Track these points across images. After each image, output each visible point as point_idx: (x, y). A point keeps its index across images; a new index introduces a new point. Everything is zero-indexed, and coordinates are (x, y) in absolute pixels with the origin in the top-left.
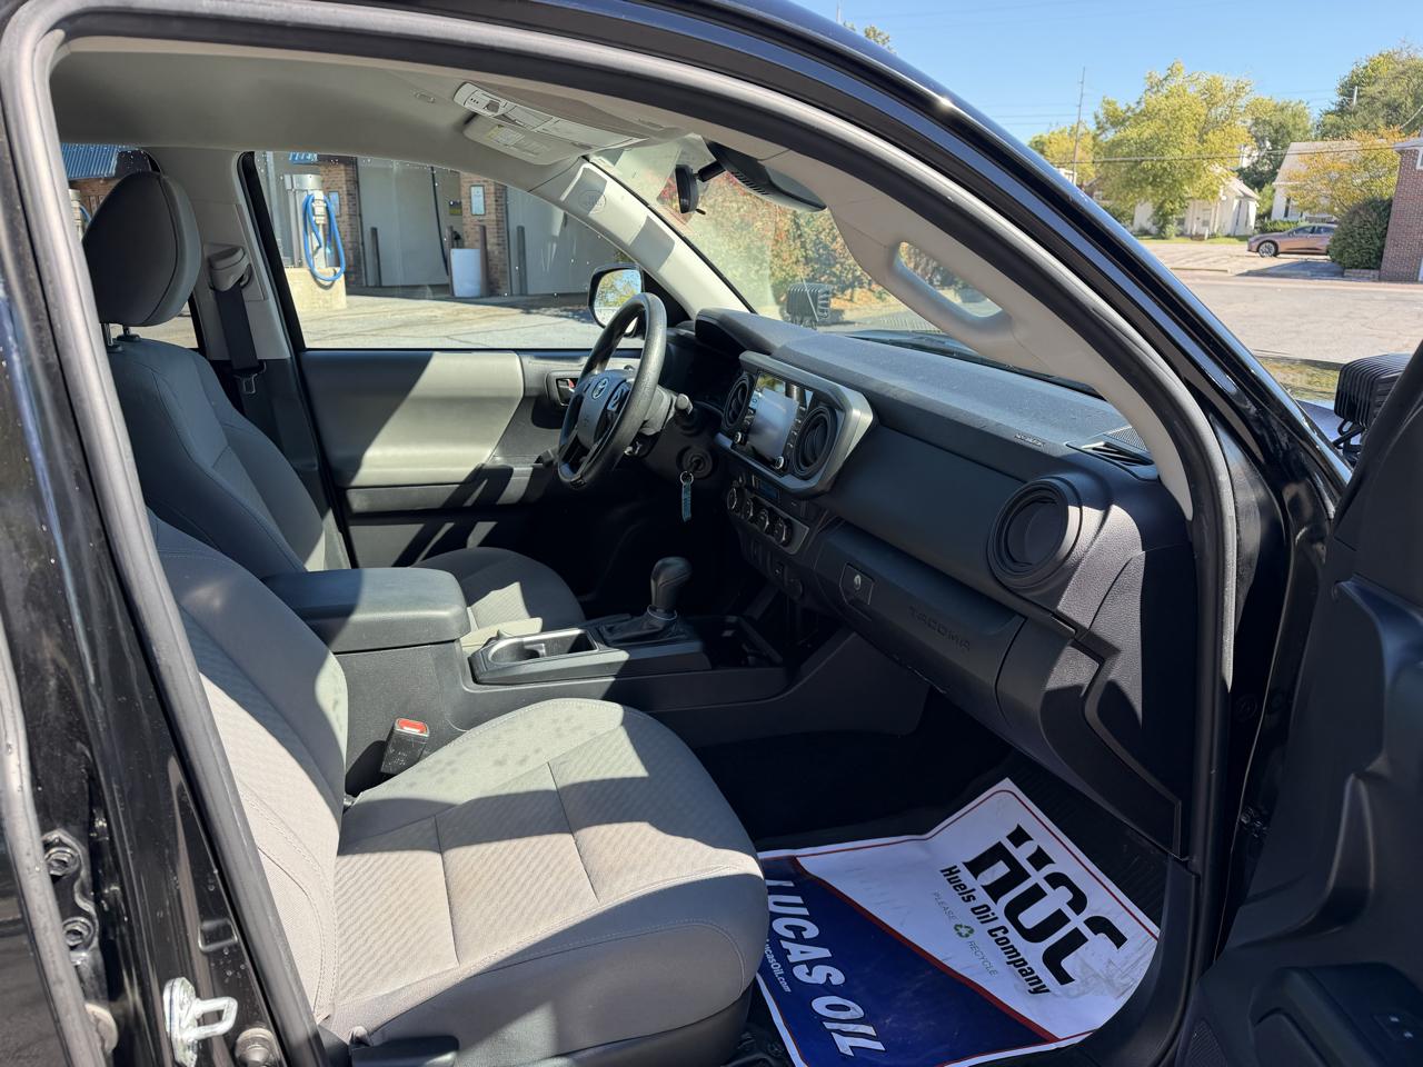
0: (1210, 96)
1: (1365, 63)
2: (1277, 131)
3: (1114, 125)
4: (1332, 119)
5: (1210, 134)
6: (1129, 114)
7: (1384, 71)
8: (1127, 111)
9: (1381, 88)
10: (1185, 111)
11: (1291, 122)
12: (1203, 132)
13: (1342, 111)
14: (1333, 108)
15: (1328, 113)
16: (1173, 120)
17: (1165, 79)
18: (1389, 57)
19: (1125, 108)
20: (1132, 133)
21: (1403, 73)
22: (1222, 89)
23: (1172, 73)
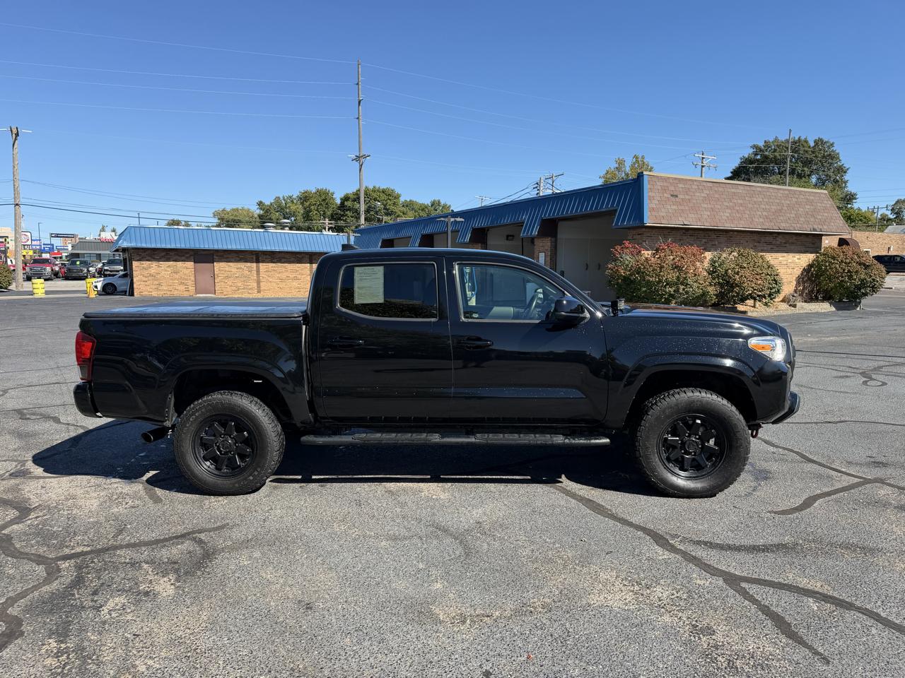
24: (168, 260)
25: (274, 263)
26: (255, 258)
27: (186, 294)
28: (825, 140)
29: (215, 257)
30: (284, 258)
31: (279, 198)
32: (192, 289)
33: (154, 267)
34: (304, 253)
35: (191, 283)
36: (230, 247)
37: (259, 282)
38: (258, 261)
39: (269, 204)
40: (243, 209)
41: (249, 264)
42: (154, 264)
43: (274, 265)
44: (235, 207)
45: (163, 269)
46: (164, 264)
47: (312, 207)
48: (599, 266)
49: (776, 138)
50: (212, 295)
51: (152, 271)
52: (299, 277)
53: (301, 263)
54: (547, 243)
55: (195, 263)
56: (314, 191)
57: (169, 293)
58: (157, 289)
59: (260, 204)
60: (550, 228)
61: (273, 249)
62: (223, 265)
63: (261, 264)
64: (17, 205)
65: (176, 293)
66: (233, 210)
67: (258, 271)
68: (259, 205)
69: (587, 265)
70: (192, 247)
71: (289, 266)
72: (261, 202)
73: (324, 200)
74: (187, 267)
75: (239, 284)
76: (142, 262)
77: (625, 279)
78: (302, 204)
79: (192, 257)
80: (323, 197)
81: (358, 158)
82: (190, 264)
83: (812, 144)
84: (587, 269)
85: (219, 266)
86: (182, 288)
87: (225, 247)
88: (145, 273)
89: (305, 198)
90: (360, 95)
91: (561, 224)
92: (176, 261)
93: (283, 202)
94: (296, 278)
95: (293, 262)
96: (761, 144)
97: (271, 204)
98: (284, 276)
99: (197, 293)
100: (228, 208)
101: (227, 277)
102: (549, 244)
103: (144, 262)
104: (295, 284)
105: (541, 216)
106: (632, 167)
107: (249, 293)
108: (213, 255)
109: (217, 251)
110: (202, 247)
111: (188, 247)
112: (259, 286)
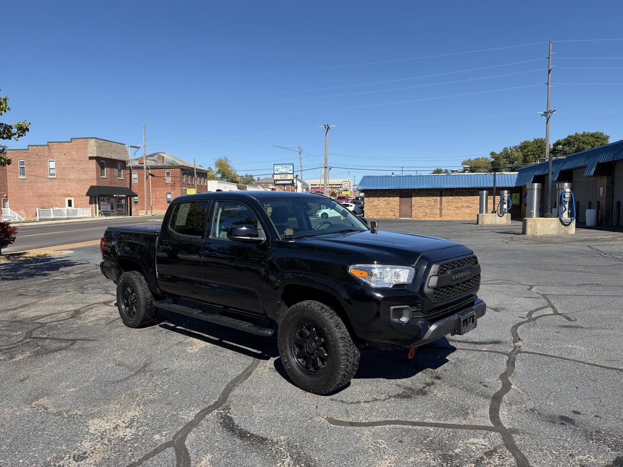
24: (384, 196)
25: (453, 196)
26: (439, 193)
27: (394, 218)
29: (413, 194)
30: (460, 192)
31: (507, 148)
32: (397, 214)
33: (376, 201)
34: (475, 188)
35: (397, 210)
36: (422, 187)
37: (441, 210)
38: (441, 196)
39: (499, 153)
40: (483, 158)
41: (435, 198)
42: (376, 199)
43: (453, 197)
44: (477, 157)
45: (381, 202)
46: (382, 199)
47: (529, 153)
50: (410, 219)
51: (375, 203)
52: (471, 205)
53: (473, 196)
55: (400, 197)
56: (532, 140)
57: (384, 217)
58: (377, 214)
59: (493, 154)
61: (452, 186)
62: (418, 198)
63: (443, 197)
64: (326, 167)
65: (388, 217)
66: (476, 159)
67: (441, 202)
68: (491, 155)
70: (398, 187)
71: (464, 198)
72: (493, 153)
73: (539, 147)
74: (395, 201)
75: (428, 211)
76: (369, 198)
78: (522, 151)
79: (399, 195)
80: (539, 145)
81: (546, 114)
82: (397, 199)
85: (416, 200)
86: (392, 213)
87: (419, 187)
88: (371, 205)
89: (524, 147)
90: (550, 66)
92: (389, 197)
93: (510, 151)
94: (468, 207)
95: (467, 195)
97: (501, 153)
98: (459, 205)
99: (400, 217)
100: (472, 159)
101: (420, 207)
103: (370, 198)
104: (468, 211)
107: (433, 217)
108: (412, 192)
109: (414, 190)
110: (404, 188)
111: (396, 187)
112: (441, 213)
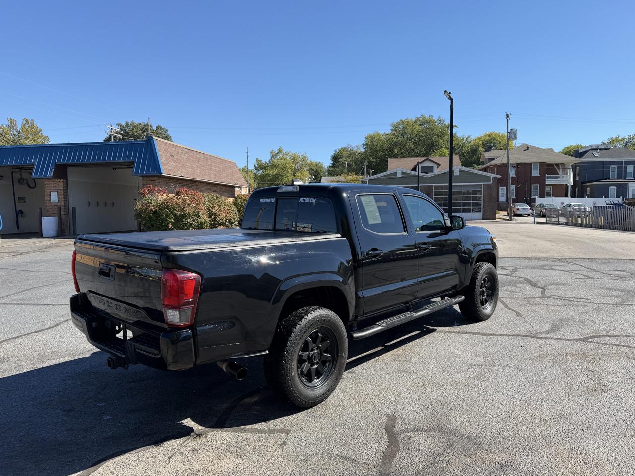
0: (294, 159)
1: (338, 151)
2: (315, 172)
3: (262, 169)
4: (331, 169)
5: (297, 173)
6: (267, 165)
7: (344, 154)
8: (266, 164)
9: (345, 159)
10: (287, 165)
11: (319, 169)
12: (294, 172)
13: (334, 166)
14: (331, 165)
15: (330, 167)
16: (284, 168)
17: (278, 153)
18: (345, 149)
19: (265, 163)
20: (270, 172)
21: (350, 155)
22: (298, 158)
23: (280, 151)
28: (163, 127)
48: (98, 203)
49: (132, 122)
54: (60, 184)
60: (61, 172)
69: (89, 203)
77: (155, 213)
83: (155, 129)
84: (89, 206)
91: (69, 169)
96: (123, 124)
102: (62, 185)
105: (54, 160)
106: (23, 127)
